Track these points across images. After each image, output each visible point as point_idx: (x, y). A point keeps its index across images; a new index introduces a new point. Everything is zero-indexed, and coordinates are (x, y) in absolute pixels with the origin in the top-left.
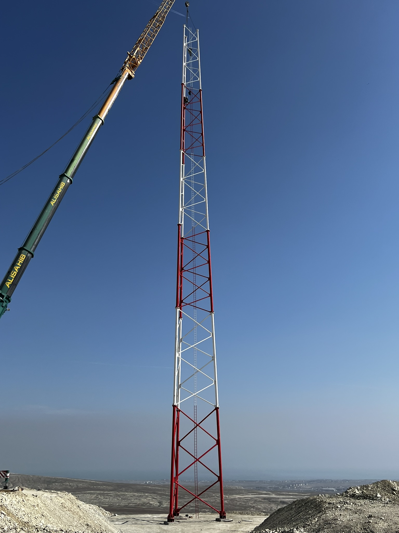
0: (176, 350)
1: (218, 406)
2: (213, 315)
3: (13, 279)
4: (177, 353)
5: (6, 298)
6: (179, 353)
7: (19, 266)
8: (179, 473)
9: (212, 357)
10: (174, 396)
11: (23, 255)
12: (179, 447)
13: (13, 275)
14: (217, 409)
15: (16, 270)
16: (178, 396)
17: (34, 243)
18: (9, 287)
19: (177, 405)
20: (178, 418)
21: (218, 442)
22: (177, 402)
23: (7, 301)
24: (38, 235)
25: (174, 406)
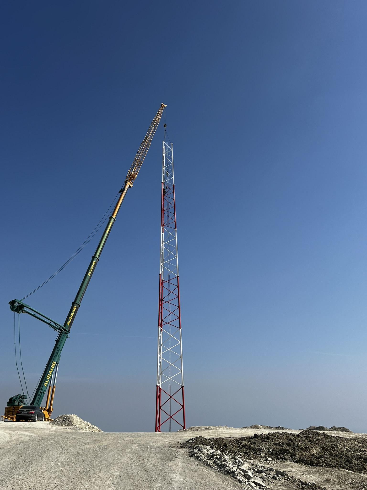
0: (158, 353)
1: (183, 386)
2: (181, 330)
3: (71, 321)
4: (159, 354)
5: (68, 331)
6: (160, 354)
7: (73, 313)
8: (160, 424)
9: (180, 356)
10: (157, 380)
11: (75, 307)
12: (161, 410)
13: (71, 318)
14: (182, 387)
15: (72, 315)
16: (159, 380)
17: (80, 299)
18: (69, 325)
19: (159, 385)
20: (160, 393)
21: (183, 407)
22: (159, 383)
23: (68, 333)
24: (82, 294)
25: (157, 386)
